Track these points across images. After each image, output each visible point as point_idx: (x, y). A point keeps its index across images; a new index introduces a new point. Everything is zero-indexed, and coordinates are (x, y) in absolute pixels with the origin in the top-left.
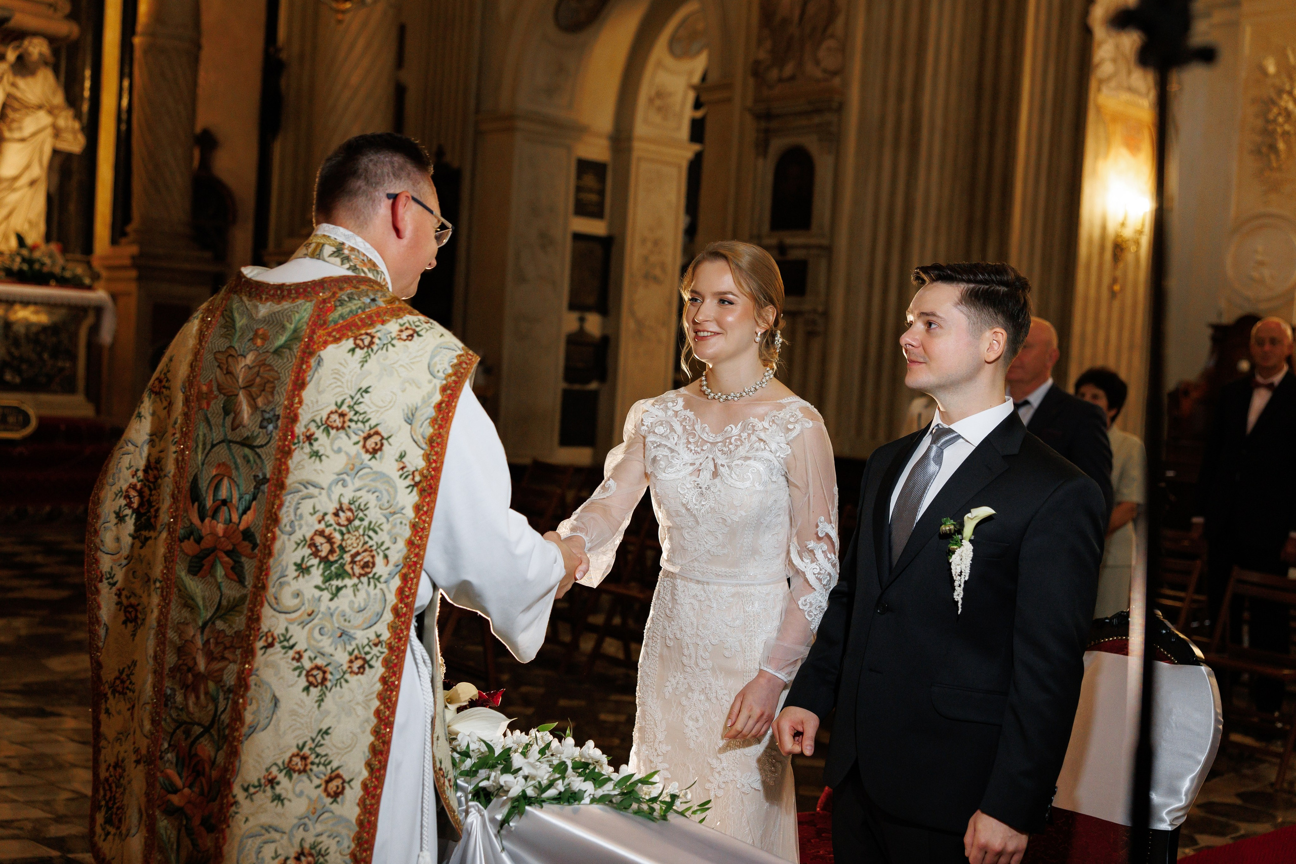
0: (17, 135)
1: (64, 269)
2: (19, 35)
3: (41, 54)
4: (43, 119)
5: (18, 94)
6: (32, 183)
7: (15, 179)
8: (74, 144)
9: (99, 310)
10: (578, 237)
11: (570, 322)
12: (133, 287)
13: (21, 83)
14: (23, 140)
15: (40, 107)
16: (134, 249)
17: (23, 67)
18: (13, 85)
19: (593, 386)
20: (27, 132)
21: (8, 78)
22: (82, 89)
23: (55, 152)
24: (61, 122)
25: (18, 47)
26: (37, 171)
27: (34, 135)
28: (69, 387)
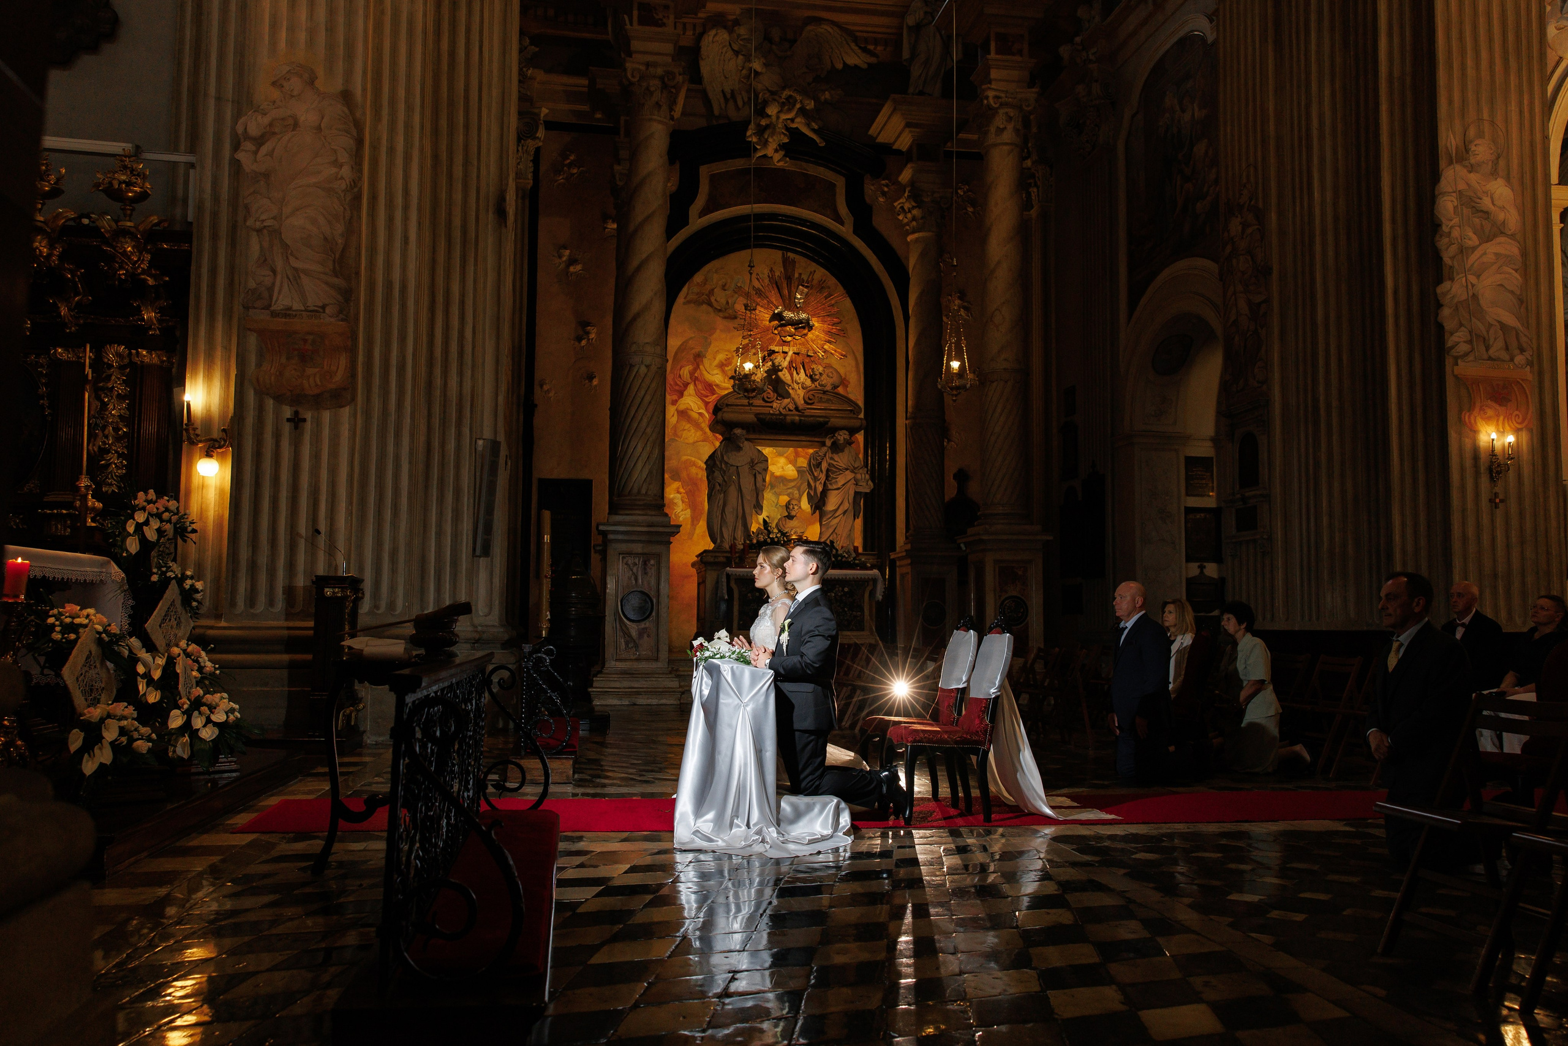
0: (835, 487)
1: (855, 559)
2: (834, 430)
3: (844, 439)
4: (849, 475)
5: (835, 463)
6: (844, 513)
7: (836, 510)
8: (866, 487)
9: (874, 580)
10: (1189, 510)
11: (1193, 569)
12: (908, 569)
13: (836, 457)
14: (838, 489)
15: (847, 469)
16: (909, 547)
17: (836, 448)
18: (832, 459)
19: (1216, 613)
20: (840, 485)
21: (829, 455)
22: (886, 455)
23: (856, 493)
24: (859, 476)
25: (832, 437)
26: (846, 506)
27: (843, 485)
28: (860, 627)
